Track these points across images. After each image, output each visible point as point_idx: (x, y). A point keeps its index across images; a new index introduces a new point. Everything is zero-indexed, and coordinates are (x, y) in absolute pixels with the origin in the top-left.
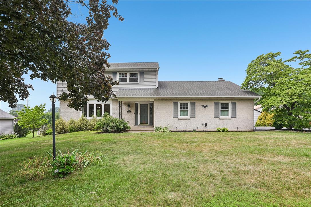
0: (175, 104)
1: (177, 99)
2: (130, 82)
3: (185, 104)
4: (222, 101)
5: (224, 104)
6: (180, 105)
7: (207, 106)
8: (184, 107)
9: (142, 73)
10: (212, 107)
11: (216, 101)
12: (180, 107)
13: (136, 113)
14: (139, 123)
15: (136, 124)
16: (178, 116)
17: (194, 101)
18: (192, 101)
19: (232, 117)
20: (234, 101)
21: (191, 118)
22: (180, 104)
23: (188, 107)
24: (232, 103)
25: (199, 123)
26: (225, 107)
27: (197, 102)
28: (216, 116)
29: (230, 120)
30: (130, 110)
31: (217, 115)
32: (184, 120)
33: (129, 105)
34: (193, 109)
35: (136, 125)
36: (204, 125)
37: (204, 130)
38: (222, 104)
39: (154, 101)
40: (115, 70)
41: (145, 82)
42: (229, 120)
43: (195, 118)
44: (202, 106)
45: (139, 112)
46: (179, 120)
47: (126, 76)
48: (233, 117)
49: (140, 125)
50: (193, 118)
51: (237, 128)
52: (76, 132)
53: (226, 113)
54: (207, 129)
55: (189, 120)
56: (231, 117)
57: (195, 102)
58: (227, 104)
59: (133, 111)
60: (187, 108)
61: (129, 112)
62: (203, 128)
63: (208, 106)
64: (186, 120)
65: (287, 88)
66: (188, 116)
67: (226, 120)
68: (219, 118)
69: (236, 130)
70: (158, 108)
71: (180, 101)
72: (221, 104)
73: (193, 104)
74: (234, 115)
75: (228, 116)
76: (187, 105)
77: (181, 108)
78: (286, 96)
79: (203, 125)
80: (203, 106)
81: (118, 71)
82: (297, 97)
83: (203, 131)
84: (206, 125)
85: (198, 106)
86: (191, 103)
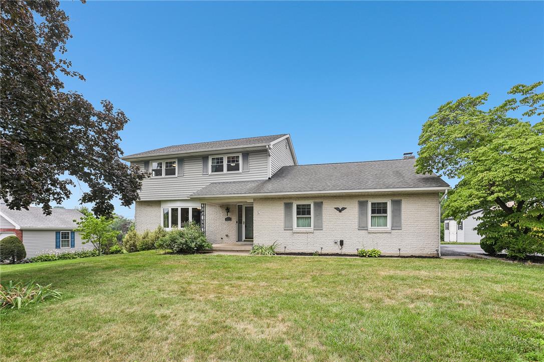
0: (288, 206)
1: (290, 197)
2: (228, 171)
3: (305, 205)
4: (372, 198)
5: (379, 204)
6: (298, 208)
7: (344, 209)
8: (303, 211)
9: (247, 154)
10: (353, 209)
11: (361, 199)
12: (297, 211)
13: (240, 222)
14: (244, 238)
15: (239, 239)
16: (292, 227)
17: (320, 200)
18: (317, 200)
19: (393, 228)
20: (398, 198)
21: (315, 231)
22: (297, 205)
23: (310, 211)
24: (393, 202)
25: (329, 240)
26: (379, 210)
27: (327, 201)
28: (362, 227)
29: (389, 235)
30: (229, 216)
31: (363, 225)
32: (303, 234)
33: (227, 208)
34: (319, 214)
35: (238, 241)
36: (339, 243)
37: (339, 252)
38: (375, 203)
39: (253, 201)
40: (206, 153)
41: (251, 170)
42: (386, 235)
43: (321, 231)
44: (335, 208)
45: (244, 220)
46: (294, 234)
47: (222, 162)
48: (396, 228)
49: (244, 241)
50: (318, 231)
51: (399, 249)
52: (148, 250)
53: (382, 221)
54: (345, 250)
55: (311, 235)
56: (390, 228)
57: (322, 202)
58: (383, 203)
59: (235, 219)
60: (309, 213)
61: (228, 219)
62: (336, 249)
63: (346, 208)
64: (306, 235)
65: (482, 168)
66: (310, 226)
67: (381, 234)
68: (366, 231)
69: (396, 253)
70: (259, 214)
71: (296, 200)
72: (372, 204)
73: (319, 205)
74: (396, 225)
75: (387, 226)
76: (309, 207)
77: (298, 213)
78: (479, 185)
79: (336, 243)
80: (337, 209)
81: (210, 155)
82: (499, 188)
83: (337, 255)
84: (342, 243)
85: (328, 209)
86: (315, 204)
